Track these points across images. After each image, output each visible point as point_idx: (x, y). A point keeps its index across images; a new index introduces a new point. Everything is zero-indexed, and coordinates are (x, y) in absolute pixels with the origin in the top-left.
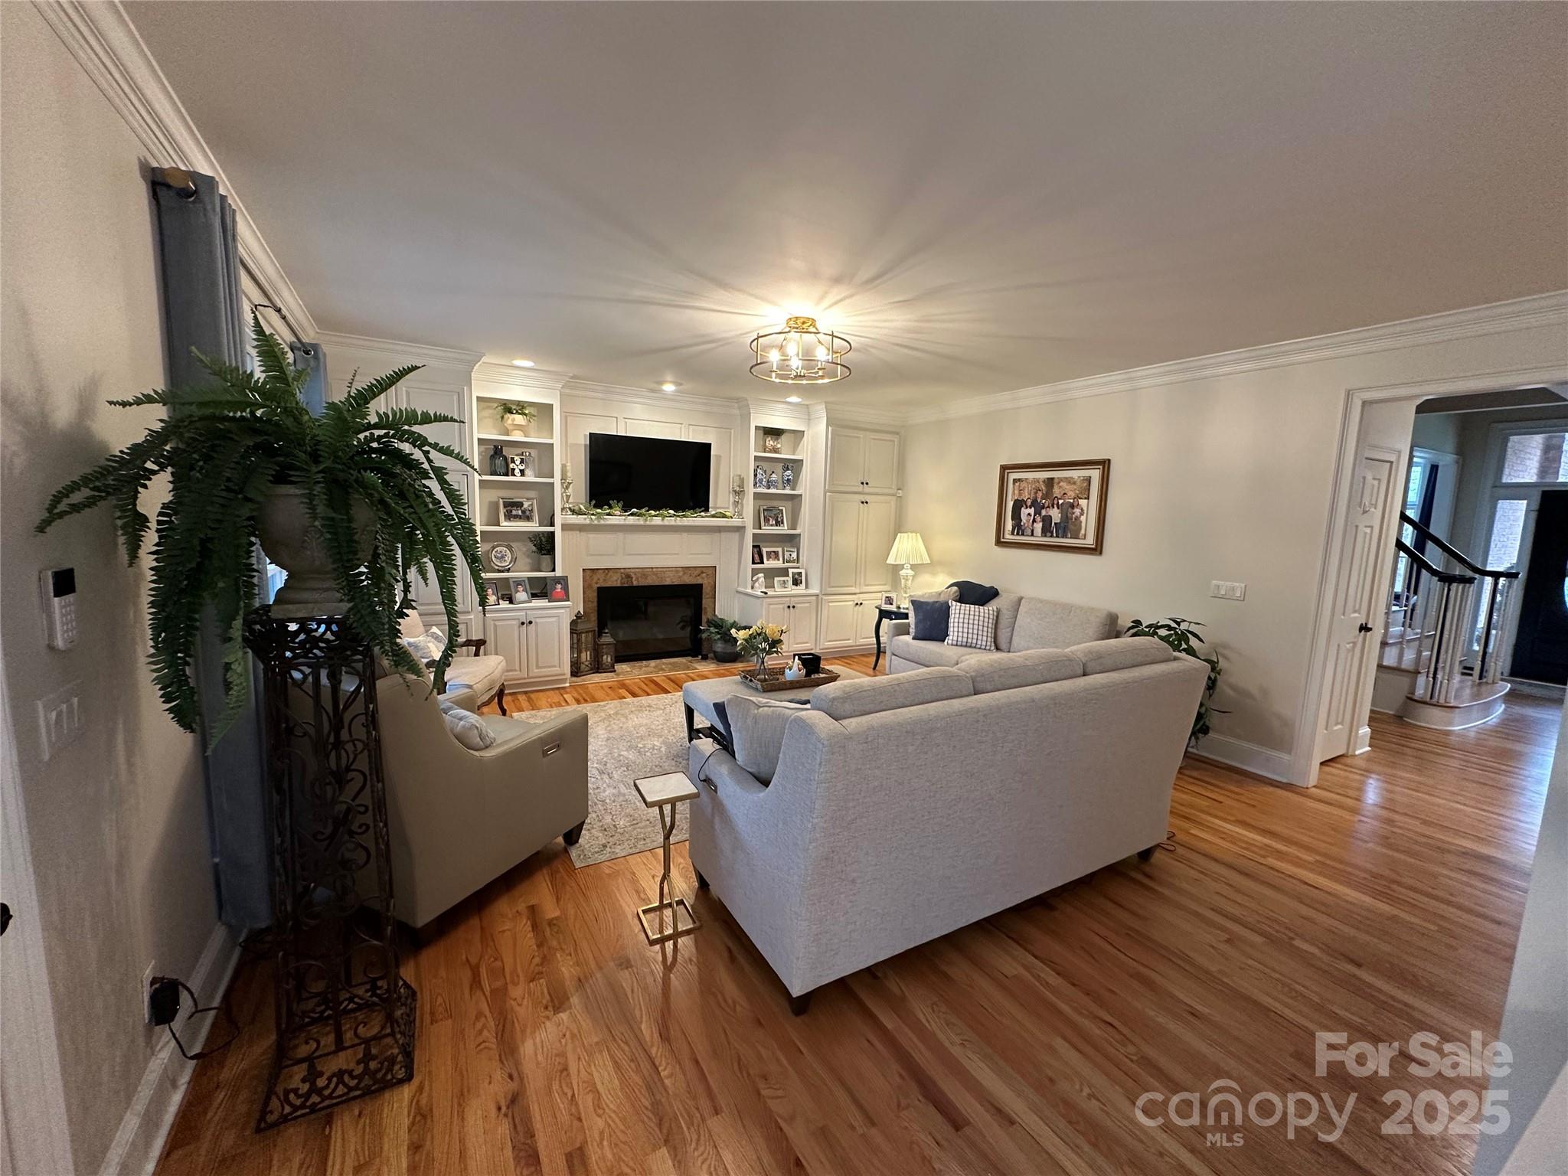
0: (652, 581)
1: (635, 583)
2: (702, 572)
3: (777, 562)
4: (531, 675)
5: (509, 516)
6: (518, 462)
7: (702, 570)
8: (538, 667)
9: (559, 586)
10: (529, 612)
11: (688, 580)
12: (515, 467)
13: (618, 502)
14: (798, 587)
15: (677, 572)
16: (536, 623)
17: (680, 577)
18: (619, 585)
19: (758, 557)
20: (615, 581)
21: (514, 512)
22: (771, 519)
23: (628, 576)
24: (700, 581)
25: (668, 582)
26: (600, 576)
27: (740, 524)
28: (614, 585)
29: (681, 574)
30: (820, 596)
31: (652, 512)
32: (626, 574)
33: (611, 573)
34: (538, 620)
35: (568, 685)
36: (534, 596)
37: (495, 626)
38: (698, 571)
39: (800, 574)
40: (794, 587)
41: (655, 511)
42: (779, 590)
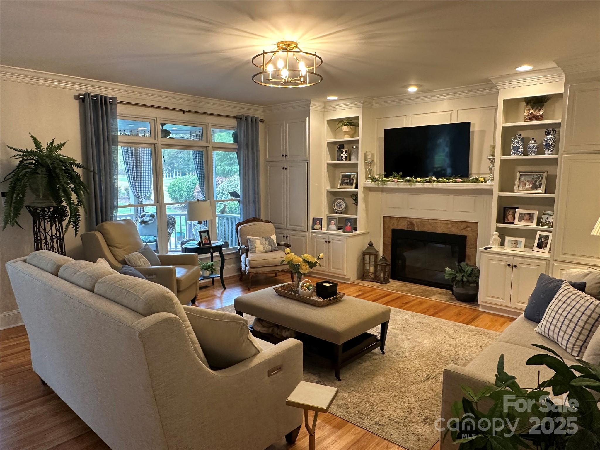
0: (427, 229)
1: (416, 229)
2: (468, 227)
3: (529, 224)
4: (330, 271)
5: (343, 183)
6: (344, 153)
7: (468, 225)
8: (333, 268)
9: (349, 224)
10: (330, 236)
11: (455, 231)
12: (343, 156)
13: (398, 173)
14: (542, 250)
15: (447, 224)
16: (333, 243)
17: (449, 228)
18: (406, 229)
19: (502, 217)
20: (403, 226)
21: (346, 181)
22: (527, 184)
23: (412, 224)
24: (464, 233)
25: (439, 231)
26: (394, 221)
27: (488, 188)
28: (403, 229)
29: (450, 226)
30: (551, 262)
31: (418, 179)
32: (410, 222)
33: (401, 220)
34: (334, 241)
35: (349, 282)
36: (340, 228)
37: (317, 241)
38: (463, 226)
39: (547, 237)
40: (539, 250)
41: (420, 178)
42: (508, 249)
